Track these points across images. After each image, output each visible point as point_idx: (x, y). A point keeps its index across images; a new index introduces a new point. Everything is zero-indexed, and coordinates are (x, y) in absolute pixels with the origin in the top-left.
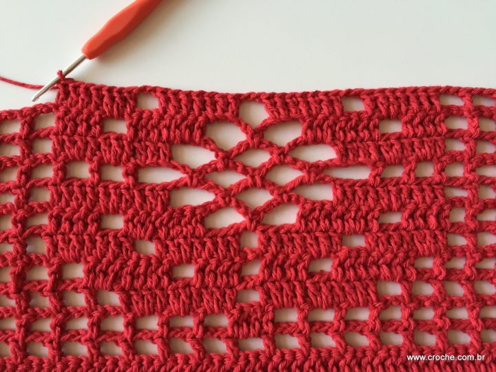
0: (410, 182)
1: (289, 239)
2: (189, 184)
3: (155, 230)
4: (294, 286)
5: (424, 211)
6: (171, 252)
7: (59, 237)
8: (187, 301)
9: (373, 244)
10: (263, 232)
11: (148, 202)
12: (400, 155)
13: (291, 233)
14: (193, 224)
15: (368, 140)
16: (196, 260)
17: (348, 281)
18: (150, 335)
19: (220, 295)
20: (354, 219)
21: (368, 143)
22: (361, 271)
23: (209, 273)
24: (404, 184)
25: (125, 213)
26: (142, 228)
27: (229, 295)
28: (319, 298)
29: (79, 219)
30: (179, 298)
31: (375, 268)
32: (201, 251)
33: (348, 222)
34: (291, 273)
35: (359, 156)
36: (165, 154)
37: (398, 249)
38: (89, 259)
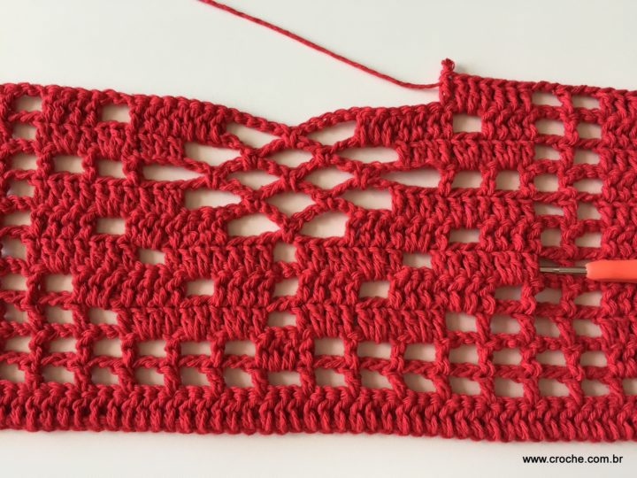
0: (489, 193)
1: (334, 254)
2: (208, 184)
3: (165, 237)
4: (341, 311)
5: (507, 229)
6: (185, 264)
7: (44, 241)
8: (203, 322)
9: (441, 266)
10: (302, 243)
11: (156, 202)
12: (477, 158)
13: (338, 247)
14: (213, 229)
15: (438, 137)
16: (216, 273)
17: (408, 309)
18: (155, 361)
19: (246, 316)
20: (418, 235)
21: (438, 140)
22: (426, 298)
23: (233, 289)
24: (482, 195)
25: (127, 215)
26: (148, 234)
27: (257, 317)
28: (371, 328)
29: (69, 220)
30: (193, 318)
31: (443, 295)
32: (222, 262)
33: (410, 237)
34: (336, 295)
35: (426, 157)
37: (473, 273)
38: (80, 269)
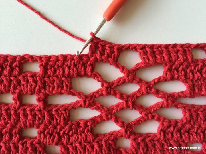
1: (152, 145)
2: (83, 105)
3: (60, 138)
6: (71, 153)
10: (134, 140)
11: (54, 119)
13: (154, 141)
14: (86, 133)
25: (38, 127)
26: (50, 138)
32: (91, 152)
36: (67, 86)
